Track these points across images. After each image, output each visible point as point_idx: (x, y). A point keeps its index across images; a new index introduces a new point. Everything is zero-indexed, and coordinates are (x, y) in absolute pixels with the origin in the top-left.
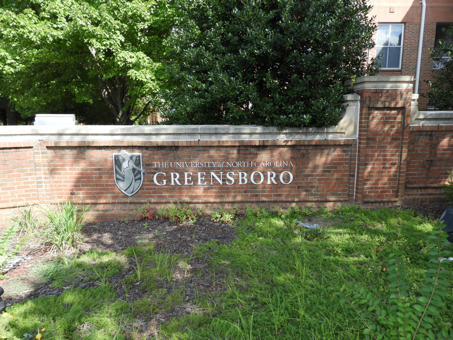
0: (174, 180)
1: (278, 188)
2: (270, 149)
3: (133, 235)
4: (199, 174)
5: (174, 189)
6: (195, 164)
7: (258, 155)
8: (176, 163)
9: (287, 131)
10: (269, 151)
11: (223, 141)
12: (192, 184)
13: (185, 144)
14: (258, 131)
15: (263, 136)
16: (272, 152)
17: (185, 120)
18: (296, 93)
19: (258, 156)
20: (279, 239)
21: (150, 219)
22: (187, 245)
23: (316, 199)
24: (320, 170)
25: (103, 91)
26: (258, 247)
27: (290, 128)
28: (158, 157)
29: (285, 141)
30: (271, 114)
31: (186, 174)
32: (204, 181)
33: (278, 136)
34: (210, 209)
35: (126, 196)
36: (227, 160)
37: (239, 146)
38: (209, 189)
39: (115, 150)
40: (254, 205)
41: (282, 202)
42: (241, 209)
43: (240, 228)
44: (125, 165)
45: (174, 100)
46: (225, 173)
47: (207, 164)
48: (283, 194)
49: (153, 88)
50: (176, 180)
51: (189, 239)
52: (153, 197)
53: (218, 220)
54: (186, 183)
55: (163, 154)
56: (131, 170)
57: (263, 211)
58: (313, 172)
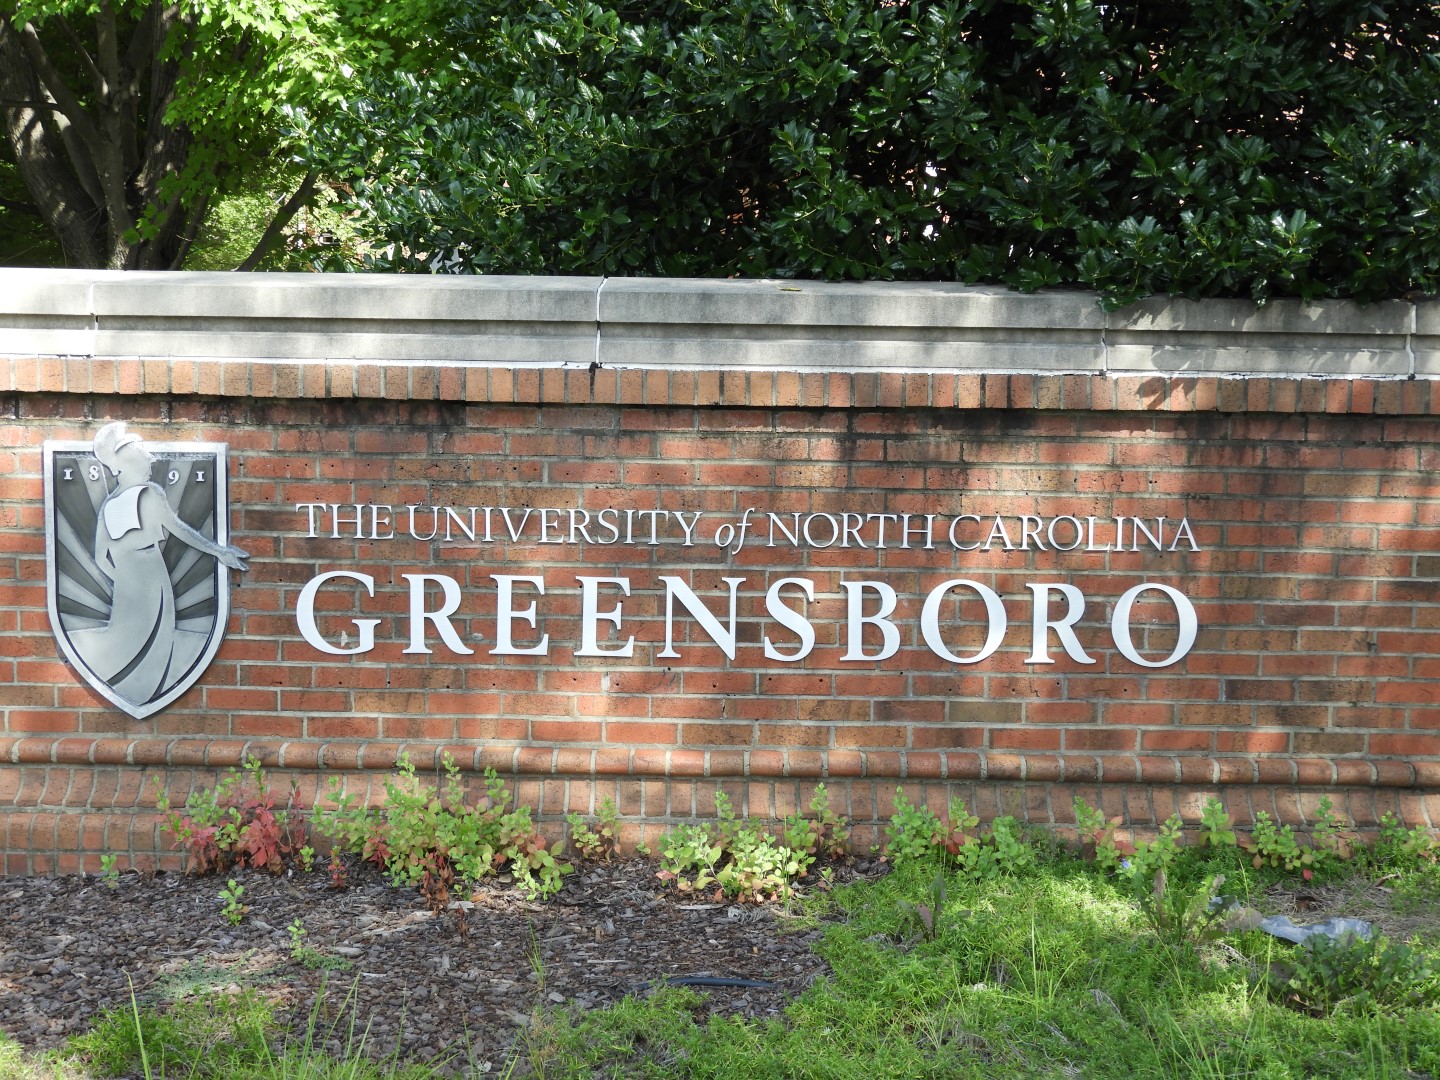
0: (429, 622)
1: (1096, 693)
2: (1052, 439)
3: (144, 956)
4: (590, 585)
5: (424, 679)
6: (564, 521)
7: (974, 475)
8: (442, 513)
9: (1163, 322)
10: (1044, 446)
11: (748, 376)
12: (542, 649)
13: (503, 392)
14: (971, 320)
15: (1004, 350)
16: (1060, 458)
17: (511, 250)
18: (1223, 85)
19: (974, 482)
20: (1103, 999)
21: (264, 869)
22: (491, 1018)
23: (1350, 773)
24: (1373, 584)
25: (17, 117)
26: (958, 1037)
27: (1181, 305)
28: (330, 472)
29: (1146, 389)
30: (1060, 212)
31: (505, 584)
32: (622, 636)
33: (1106, 351)
34: (656, 814)
35: (120, 721)
36: (773, 498)
37: (851, 412)
38: (648, 683)
39: (59, 423)
40: (936, 797)
41: (1126, 781)
42: (856, 821)
43: (844, 930)
44: (117, 516)
45: (445, 133)
46: (755, 583)
47: (642, 526)
48: (1131, 735)
49: (319, 77)
50: (441, 619)
51: (506, 984)
52: (290, 728)
53: (702, 881)
54: (504, 645)
55: (366, 456)
56: (157, 551)
57: (1001, 831)
58: (1329, 590)
